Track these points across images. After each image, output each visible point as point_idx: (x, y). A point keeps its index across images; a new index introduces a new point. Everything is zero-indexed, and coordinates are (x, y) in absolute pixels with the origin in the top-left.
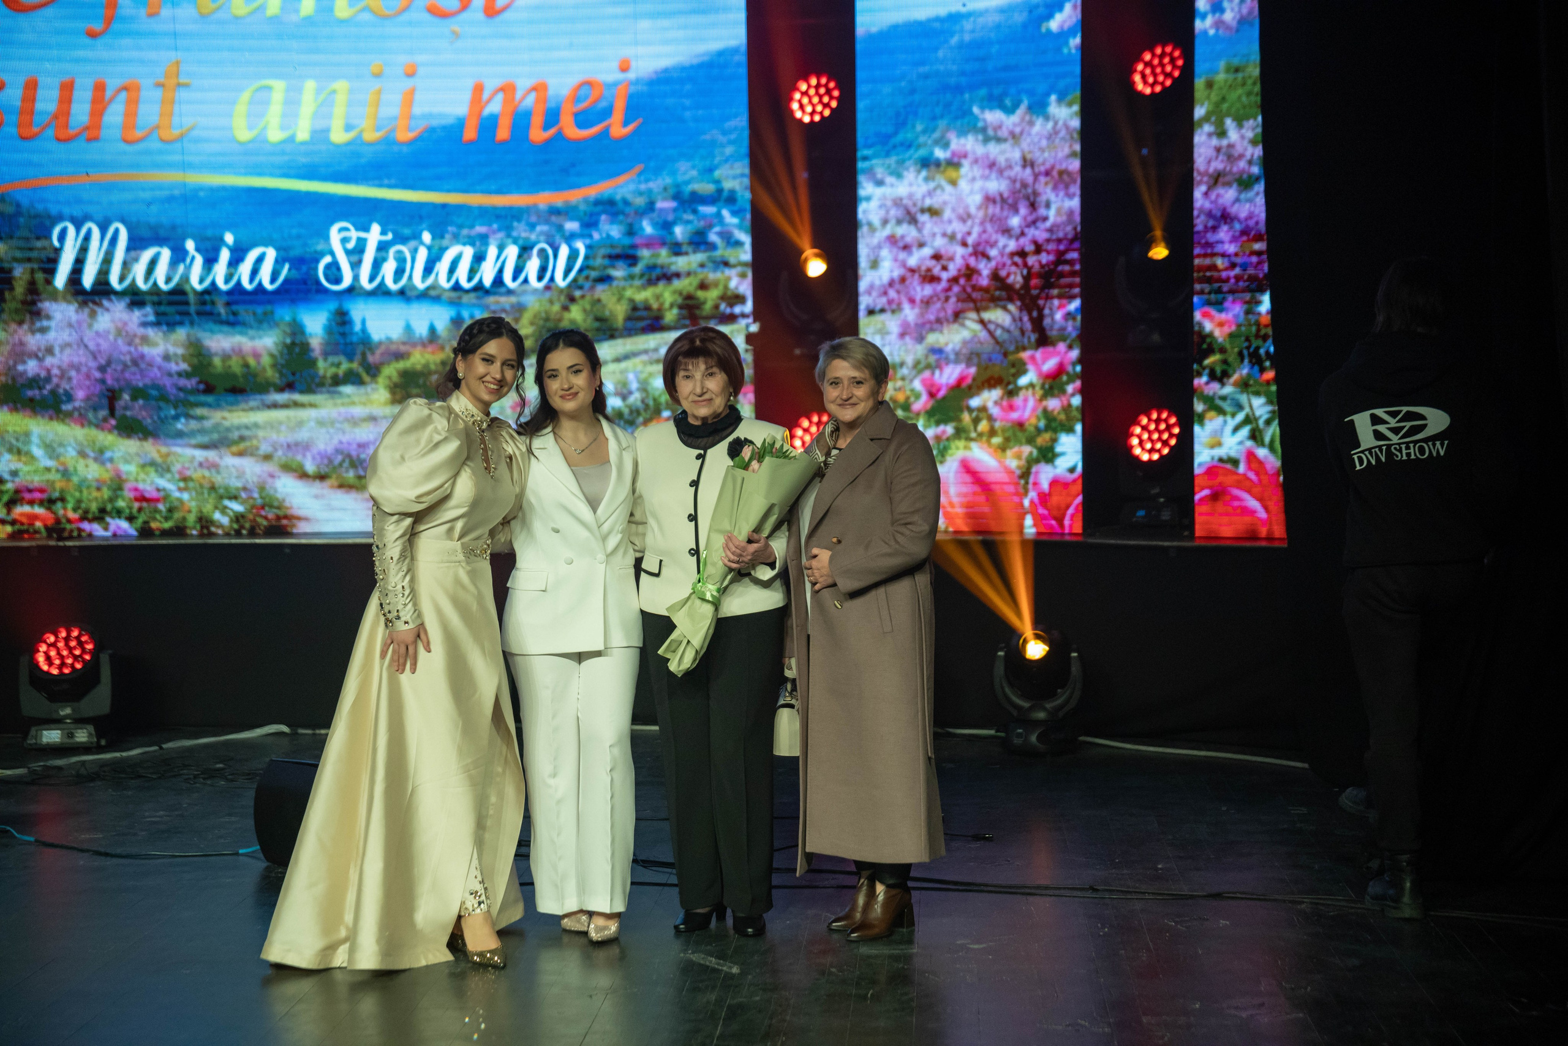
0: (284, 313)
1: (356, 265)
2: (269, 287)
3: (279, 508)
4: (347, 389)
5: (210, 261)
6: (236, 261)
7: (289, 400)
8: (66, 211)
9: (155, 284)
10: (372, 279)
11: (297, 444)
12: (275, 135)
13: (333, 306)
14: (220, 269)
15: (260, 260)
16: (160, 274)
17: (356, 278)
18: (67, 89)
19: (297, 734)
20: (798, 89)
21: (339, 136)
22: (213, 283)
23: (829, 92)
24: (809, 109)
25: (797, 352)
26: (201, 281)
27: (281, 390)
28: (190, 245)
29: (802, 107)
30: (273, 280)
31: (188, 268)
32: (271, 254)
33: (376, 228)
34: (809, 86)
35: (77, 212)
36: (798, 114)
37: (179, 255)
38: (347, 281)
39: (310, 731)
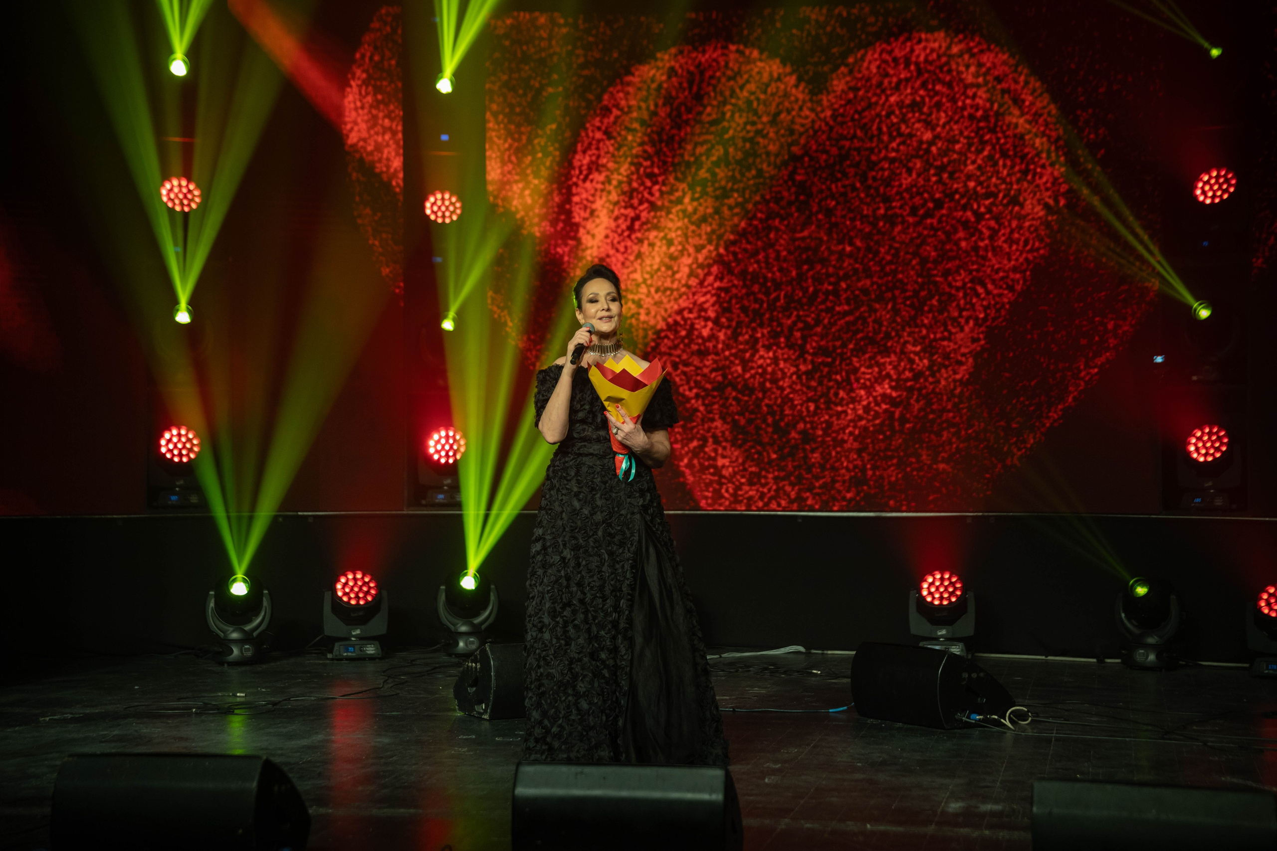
19: (810, 653)
20: (1201, 180)
23: (1227, 181)
24: (1210, 194)
25: (1195, 378)
29: (1204, 193)
34: (1211, 178)
36: (1201, 198)
39: (820, 652)
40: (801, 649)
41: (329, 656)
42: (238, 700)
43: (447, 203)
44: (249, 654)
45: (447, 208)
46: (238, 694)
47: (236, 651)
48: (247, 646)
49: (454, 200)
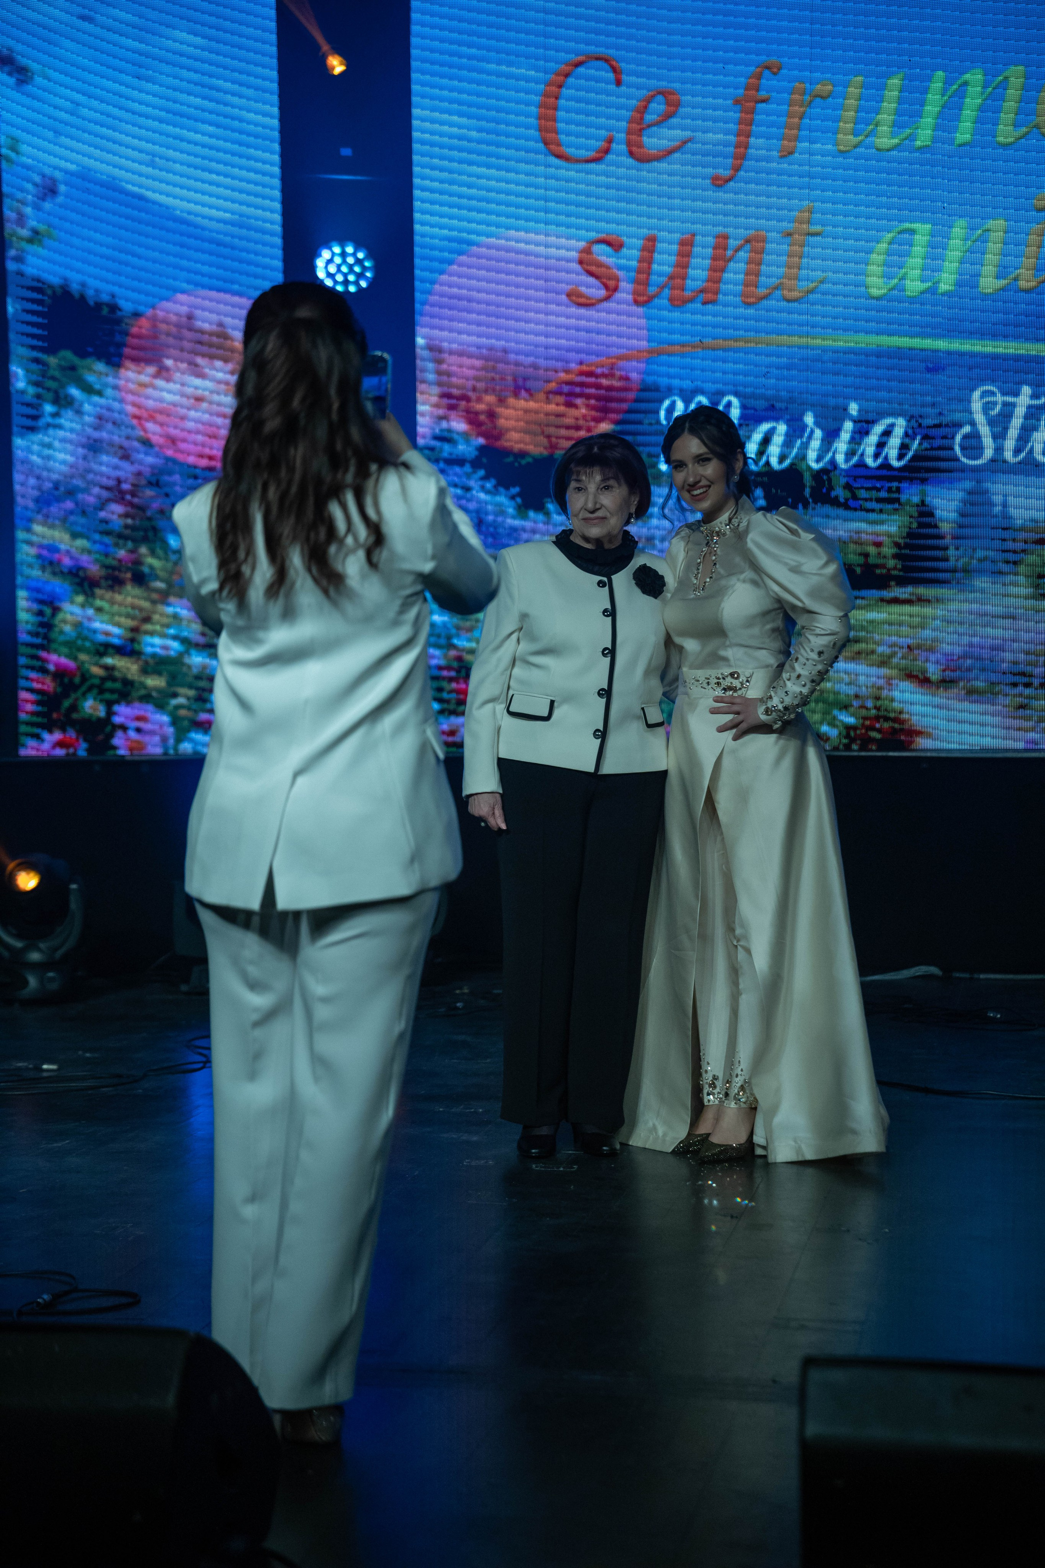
0: (911, 494)
1: (999, 436)
2: (895, 464)
3: (896, 720)
4: (982, 582)
5: (831, 435)
6: (861, 433)
7: (912, 594)
8: (676, 382)
9: (768, 463)
10: (1017, 451)
11: (919, 647)
12: (914, 286)
13: (968, 485)
14: (841, 445)
15: (887, 433)
16: (774, 450)
17: (999, 449)
18: (686, 245)
19: (951, 977)
21: (989, 283)
22: (833, 463)
26: (818, 460)
27: (902, 582)
28: (809, 419)
30: (900, 457)
31: (805, 446)
32: (900, 425)
33: (1026, 390)
35: (687, 384)
37: (796, 430)
38: (989, 453)
39: (967, 975)
40: (934, 970)
41: (184, 988)
42: (45, 1074)
43: (351, 260)
44: (54, 986)
45: (351, 270)
46: (45, 1067)
47: (33, 982)
48: (51, 974)
49: (361, 255)
